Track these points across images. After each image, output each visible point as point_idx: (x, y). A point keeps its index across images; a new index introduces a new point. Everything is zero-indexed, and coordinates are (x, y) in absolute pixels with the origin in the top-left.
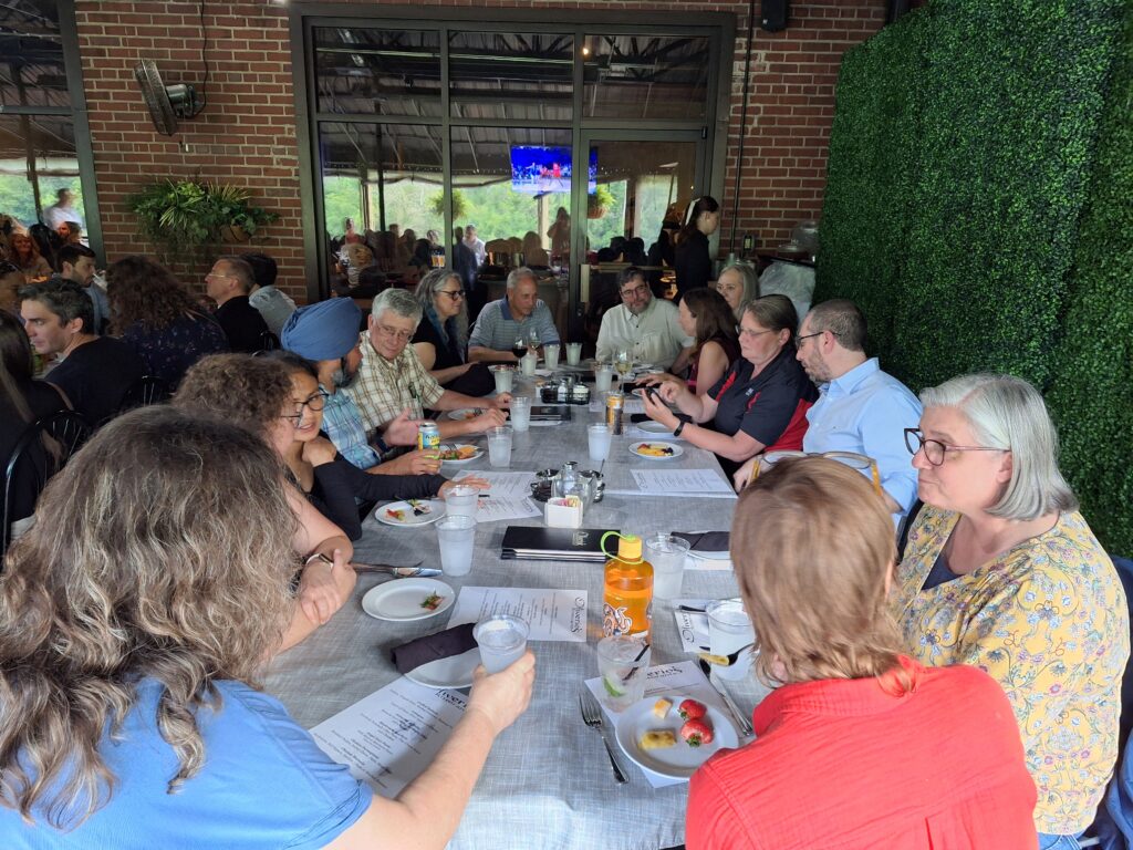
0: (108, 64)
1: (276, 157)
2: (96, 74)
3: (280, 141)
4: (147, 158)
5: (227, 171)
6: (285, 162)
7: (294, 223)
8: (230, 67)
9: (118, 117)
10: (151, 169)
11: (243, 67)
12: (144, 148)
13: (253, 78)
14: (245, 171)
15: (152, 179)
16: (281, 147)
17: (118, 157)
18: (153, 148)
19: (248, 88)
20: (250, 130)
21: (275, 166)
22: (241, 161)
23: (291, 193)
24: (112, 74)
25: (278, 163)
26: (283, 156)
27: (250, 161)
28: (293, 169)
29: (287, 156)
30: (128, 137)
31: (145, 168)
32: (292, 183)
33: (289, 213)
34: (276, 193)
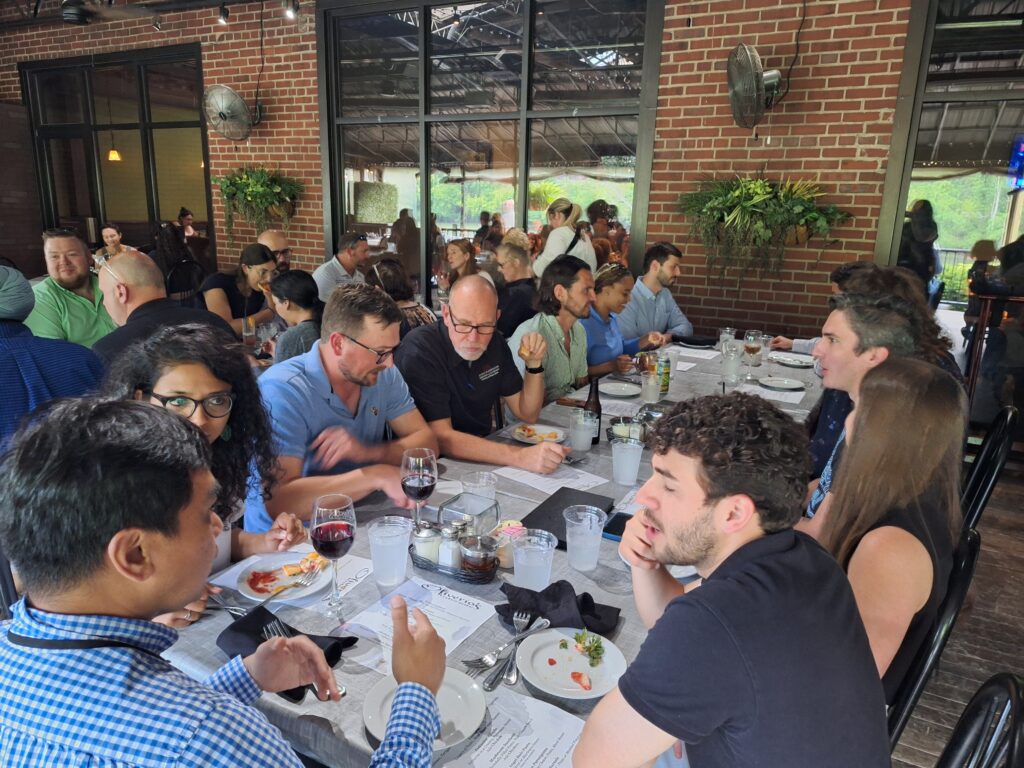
0: (688, 57)
1: (859, 147)
2: (674, 69)
3: (870, 129)
4: (709, 154)
5: (797, 165)
6: (871, 153)
7: (867, 223)
8: (825, 47)
9: (687, 112)
10: (711, 166)
11: (842, 46)
12: (708, 144)
13: (852, 57)
14: (818, 165)
15: (709, 176)
16: (871, 135)
17: (678, 155)
18: (718, 143)
19: (844, 70)
20: (836, 118)
21: (858, 158)
22: (816, 153)
23: (872, 189)
24: (690, 68)
25: (862, 154)
26: (872, 146)
27: (826, 153)
28: (880, 160)
29: (876, 146)
30: (694, 133)
31: (704, 166)
32: (875, 177)
33: (864, 211)
34: (853, 188)
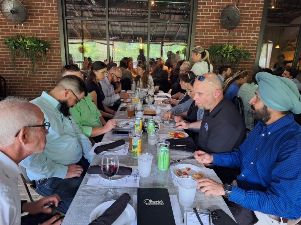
0: (206, 7)
1: (251, 37)
2: (202, 10)
3: (254, 32)
4: (212, 37)
5: (236, 41)
6: (254, 38)
7: (253, 57)
8: (244, 8)
9: (206, 24)
10: (212, 40)
11: (248, 8)
12: (212, 34)
13: (250, 12)
14: (241, 41)
15: (212, 44)
16: (254, 34)
17: (203, 37)
18: (215, 34)
19: (248, 15)
20: (246, 28)
21: (251, 40)
22: (241, 38)
23: (254, 48)
24: (207, 10)
26: (254, 37)
27: (244, 38)
28: (256, 40)
29: (255, 37)
30: (207, 31)
31: (211, 40)
32: (255, 45)
33: (252, 54)
34: (249, 48)
